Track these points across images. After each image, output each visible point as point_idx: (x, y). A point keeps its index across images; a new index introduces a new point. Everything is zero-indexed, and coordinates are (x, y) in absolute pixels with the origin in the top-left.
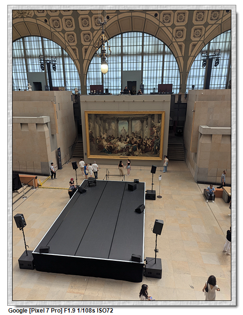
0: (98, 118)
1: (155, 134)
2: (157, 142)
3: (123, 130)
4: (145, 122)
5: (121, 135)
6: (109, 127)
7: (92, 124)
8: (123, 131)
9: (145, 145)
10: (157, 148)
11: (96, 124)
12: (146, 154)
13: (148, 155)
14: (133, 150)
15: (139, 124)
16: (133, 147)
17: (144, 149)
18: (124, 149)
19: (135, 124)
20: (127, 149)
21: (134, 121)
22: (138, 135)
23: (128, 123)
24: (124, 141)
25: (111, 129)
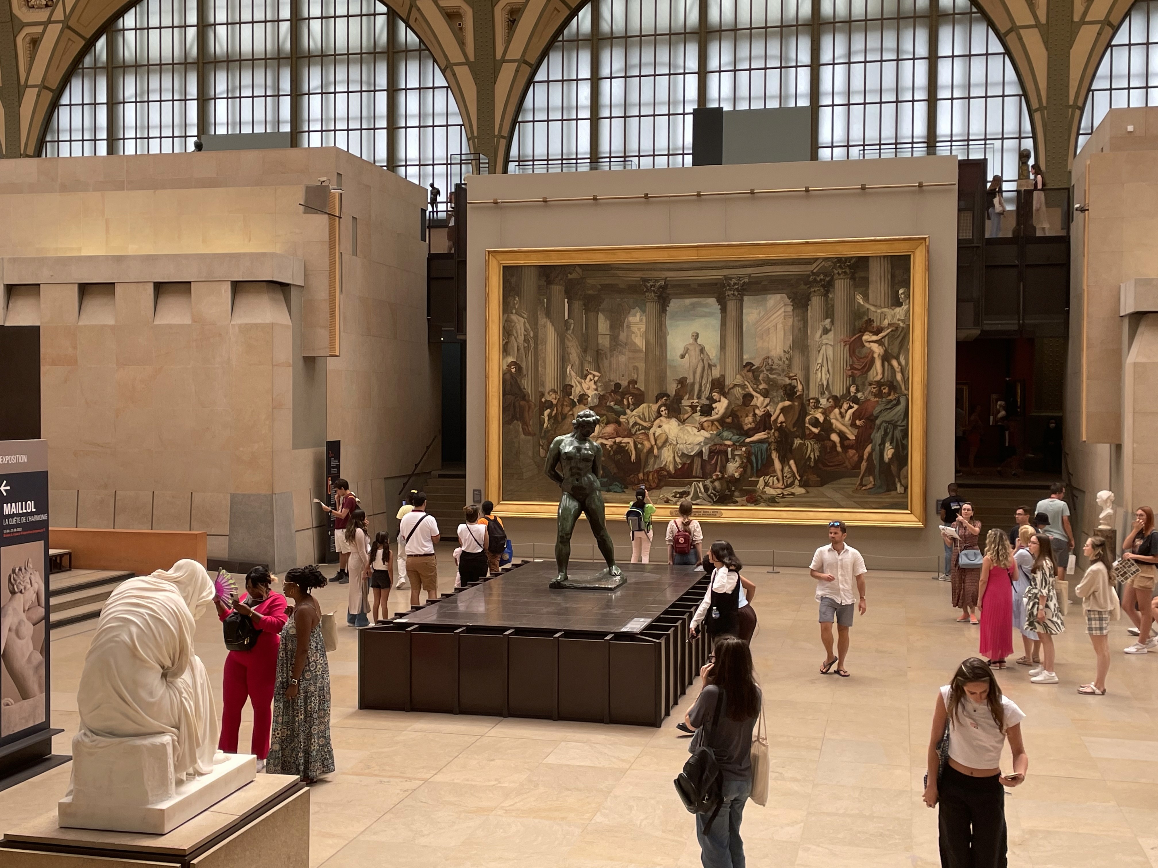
0: (557, 290)
1: (877, 372)
2: (888, 416)
3: (694, 353)
4: (816, 303)
5: (682, 382)
6: (614, 338)
7: (520, 323)
8: (693, 359)
9: (823, 438)
10: (889, 453)
11: (543, 320)
12: (828, 491)
13: (837, 496)
14: (749, 466)
15: (785, 312)
16: (749, 452)
17: (812, 460)
18: (697, 462)
19: (762, 314)
20: (713, 462)
21: (751, 297)
22: (775, 376)
23: (720, 311)
24: (697, 416)
25: (626, 344)
